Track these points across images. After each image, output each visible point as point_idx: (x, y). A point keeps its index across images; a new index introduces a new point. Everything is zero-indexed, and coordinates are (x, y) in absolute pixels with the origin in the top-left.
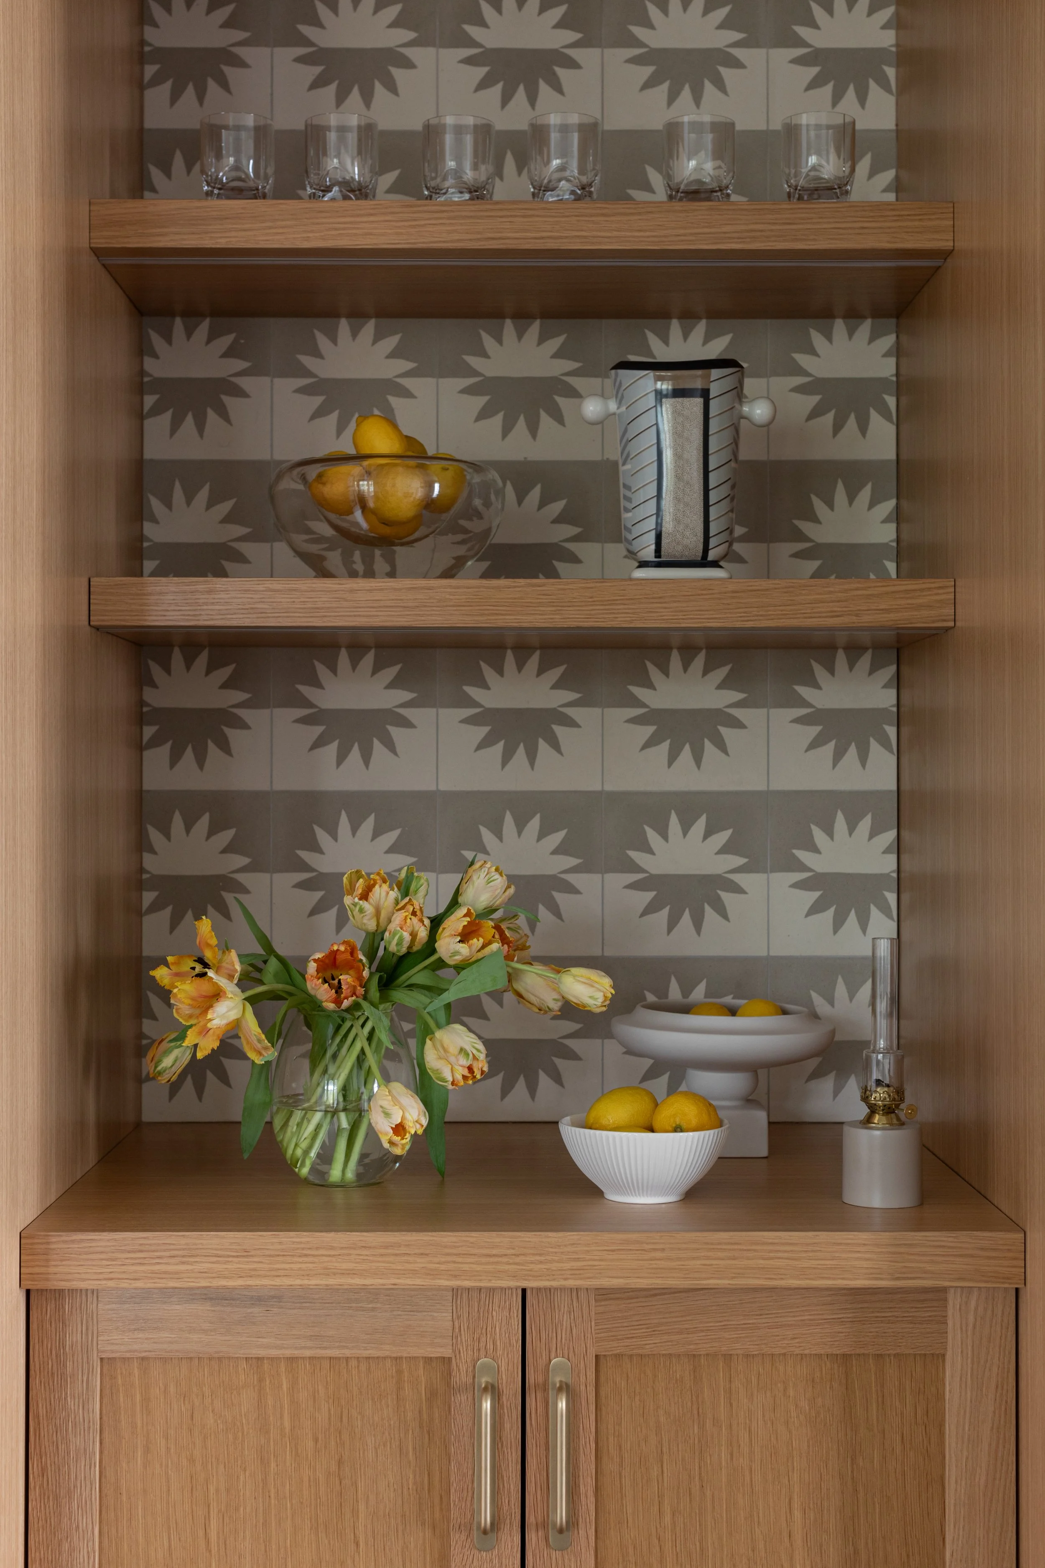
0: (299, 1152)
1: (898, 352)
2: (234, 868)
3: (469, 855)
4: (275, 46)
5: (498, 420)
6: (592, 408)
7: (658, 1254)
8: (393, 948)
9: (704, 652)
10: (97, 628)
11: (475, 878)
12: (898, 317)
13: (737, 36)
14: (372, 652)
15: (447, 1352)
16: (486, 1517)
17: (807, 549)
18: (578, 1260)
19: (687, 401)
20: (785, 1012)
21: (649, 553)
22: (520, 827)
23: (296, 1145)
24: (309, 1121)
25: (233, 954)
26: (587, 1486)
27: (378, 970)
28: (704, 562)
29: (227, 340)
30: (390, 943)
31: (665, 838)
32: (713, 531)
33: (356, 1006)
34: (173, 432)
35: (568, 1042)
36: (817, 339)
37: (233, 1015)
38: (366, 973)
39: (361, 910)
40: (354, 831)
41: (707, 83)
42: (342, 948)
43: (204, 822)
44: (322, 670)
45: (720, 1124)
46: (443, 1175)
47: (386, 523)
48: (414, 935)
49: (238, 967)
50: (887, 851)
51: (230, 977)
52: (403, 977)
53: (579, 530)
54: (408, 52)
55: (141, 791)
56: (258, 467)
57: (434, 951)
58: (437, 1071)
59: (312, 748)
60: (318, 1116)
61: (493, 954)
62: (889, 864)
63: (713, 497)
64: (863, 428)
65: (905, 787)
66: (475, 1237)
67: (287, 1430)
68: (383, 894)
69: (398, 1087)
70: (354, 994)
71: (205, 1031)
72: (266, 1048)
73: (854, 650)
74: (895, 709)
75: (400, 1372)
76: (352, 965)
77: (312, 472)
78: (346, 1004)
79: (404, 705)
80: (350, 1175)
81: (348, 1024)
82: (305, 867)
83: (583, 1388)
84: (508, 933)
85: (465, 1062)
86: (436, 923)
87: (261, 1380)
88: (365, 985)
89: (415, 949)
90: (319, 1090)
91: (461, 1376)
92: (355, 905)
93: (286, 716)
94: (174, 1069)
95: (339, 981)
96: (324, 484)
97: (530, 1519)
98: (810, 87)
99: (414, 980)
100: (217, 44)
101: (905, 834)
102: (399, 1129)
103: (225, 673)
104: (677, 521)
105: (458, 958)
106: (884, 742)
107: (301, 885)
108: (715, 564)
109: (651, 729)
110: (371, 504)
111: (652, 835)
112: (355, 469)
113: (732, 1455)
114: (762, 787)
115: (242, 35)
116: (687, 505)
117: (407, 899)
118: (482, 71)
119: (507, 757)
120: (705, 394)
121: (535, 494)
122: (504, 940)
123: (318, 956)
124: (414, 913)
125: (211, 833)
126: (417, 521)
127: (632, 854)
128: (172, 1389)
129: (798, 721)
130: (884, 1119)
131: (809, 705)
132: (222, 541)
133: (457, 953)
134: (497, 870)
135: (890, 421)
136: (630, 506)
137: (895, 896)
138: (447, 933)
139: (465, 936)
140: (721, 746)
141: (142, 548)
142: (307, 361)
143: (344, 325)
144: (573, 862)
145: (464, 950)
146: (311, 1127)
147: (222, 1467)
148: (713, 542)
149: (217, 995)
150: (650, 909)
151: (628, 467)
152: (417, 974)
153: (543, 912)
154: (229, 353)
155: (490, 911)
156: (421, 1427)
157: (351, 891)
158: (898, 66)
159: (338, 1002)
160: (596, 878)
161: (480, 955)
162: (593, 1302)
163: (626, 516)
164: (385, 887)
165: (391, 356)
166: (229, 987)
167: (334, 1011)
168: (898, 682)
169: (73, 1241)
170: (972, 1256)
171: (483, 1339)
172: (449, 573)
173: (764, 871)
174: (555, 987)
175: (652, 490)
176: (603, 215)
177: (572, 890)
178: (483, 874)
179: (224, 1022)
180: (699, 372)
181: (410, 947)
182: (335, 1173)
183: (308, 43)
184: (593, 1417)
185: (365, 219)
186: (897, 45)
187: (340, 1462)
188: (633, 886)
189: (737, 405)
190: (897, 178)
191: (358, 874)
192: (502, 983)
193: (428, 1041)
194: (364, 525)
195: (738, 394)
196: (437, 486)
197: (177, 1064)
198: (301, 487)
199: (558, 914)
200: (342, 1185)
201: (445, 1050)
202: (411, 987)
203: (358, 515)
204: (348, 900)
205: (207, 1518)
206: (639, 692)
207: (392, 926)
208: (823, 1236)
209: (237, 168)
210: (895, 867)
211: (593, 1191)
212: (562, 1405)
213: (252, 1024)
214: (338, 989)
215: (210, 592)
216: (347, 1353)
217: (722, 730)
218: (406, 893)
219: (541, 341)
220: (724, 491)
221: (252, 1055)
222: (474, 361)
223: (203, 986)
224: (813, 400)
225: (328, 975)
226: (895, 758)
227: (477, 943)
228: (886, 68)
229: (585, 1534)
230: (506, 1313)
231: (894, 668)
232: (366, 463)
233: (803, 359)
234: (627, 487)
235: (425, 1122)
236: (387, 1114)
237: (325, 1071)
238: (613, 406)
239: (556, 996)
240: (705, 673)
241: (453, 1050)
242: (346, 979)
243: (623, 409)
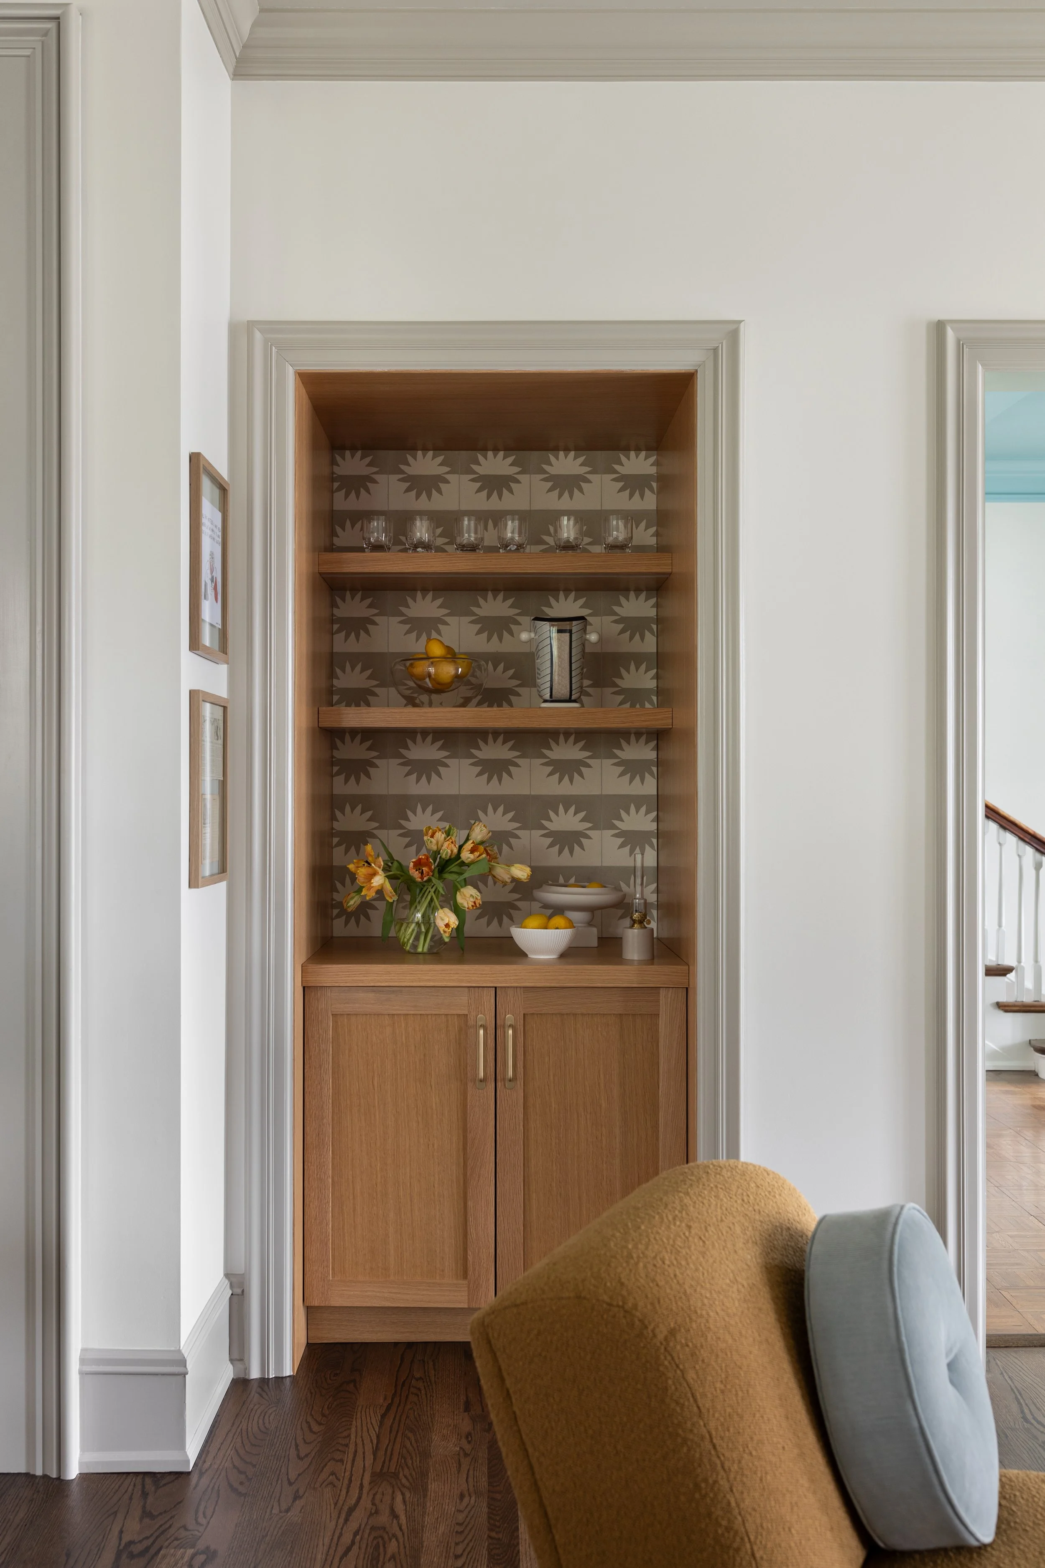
0: (406, 940)
1: (657, 605)
2: (373, 827)
3: (473, 822)
4: (390, 474)
5: (485, 635)
6: (524, 636)
7: (548, 974)
8: (444, 856)
9: (574, 735)
10: (321, 728)
11: (475, 829)
12: (657, 590)
13: (588, 469)
14: (431, 735)
15: (466, 1012)
16: (481, 1074)
17: (617, 691)
18: (517, 976)
19: (563, 634)
20: (605, 887)
21: (547, 697)
22: (495, 810)
23: (404, 937)
24: (409, 928)
25: (380, 859)
26: (520, 1064)
27: (437, 866)
28: (570, 700)
29: (369, 601)
30: (443, 854)
31: (557, 815)
32: (573, 688)
33: (429, 880)
34: (346, 640)
35: (516, 903)
36: (623, 600)
37: (381, 882)
38: (433, 867)
39: (431, 842)
40: (424, 811)
41: (575, 490)
42: (423, 857)
43: (359, 808)
44: (409, 742)
45: (574, 927)
46: (463, 950)
47: (439, 684)
48: (452, 851)
49: (382, 864)
50: (653, 821)
51: (380, 868)
52: (448, 869)
53: (520, 682)
54: (447, 476)
55: (332, 795)
56: (382, 655)
57: (460, 858)
58: (462, 904)
59: (405, 776)
60: (413, 925)
61: (483, 859)
62: (654, 826)
63: (574, 674)
64: (642, 638)
65: (659, 794)
66: (477, 967)
67: (404, 1042)
68: (440, 836)
69: (447, 910)
70: (428, 875)
71: (370, 888)
72: (393, 896)
73: (638, 734)
74: (656, 760)
75: (447, 1021)
76: (428, 864)
77: (408, 663)
78: (425, 879)
79: (445, 757)
80: (425, 950)
81: (425, 889)
82: (403, 827)
83: (519, 1027)
84: (489, 852)
85: (472, 900)
86: (461, 847)
87: (394, 1023)
88: (433, 871)
89: (452, 857)
90: (413, 916)
91: (471, 1022)
92: (428, 840)
93: (394, 762)
94: (354, 906)
95: (422, 870)
96: (414, 668)
97: (498, 1077)
98: (619, 491)
99: (452, 870)
100: (364, 474)
101: (660, 814)
102: (447, 925)
103: (369, 743)
104: (559, 684)
105: (469, 860)
106: (652, 774)
107: (400, 835)
108: (575, 701)
109: (551, 768)
110: (433, 676)
111: (552, 814)
112: (427, 663)
113: (576, 1053)
114: (598, 793)
115: (375, 469)
116: (563, 677)
117: (449, 837)
118: (479, 484)
119: (489, 780)
120: (570, 632)
121: (501, 667)
122: (488, 854)
123: (414, 860)
124: (452, 842)
125: (362, 812)
126: (452, 682)
127: (544, 822)
128: (360, 1027)
129: (614, 764)
130: (639, 926)
131: (619, 758)
132: (367, 687)
133: (469, 858)
134: (484, 826)
135: (654, 635)
136: (540, 677)
137: (656, 840)
138: (465, 850)
139: (472, 851)
140: (581, 775)
141: (332, 691)
142: (403, 609)
143: (419, 594)
144: (518, 825)
145: (472, 856)
146: (410, 930)
147: (379, 1057)
148: (573, 692)
149: (375, 874)
150: (551, 845)
151: (539, 661)
152: (453, 868)
153: (505, 847)
154: (370, 606)
155: (482, 843)
156: (456, 1042)
157: (427, 835)
158: (657, 482)
159: (422, 878)
160: (528, 832)
161: (478, 859)
162: (522, 993)
163: (538, 681)
164: (440, 833)
165: (439, 607)
166: (380, 871)
167: (420, 883)
168: (657, 748)
169: (322, 968)
170: (668, 975)
171: (480, 1007)
172: (463, 705)
173: (600, 829)
174: (508, 872)
175: (549, 671)
176: (528, 558)
177: (517, 837)
178: (479, 828)
179: (377, 884)
180: (568, 623)
181: (450, 856)
182: (420, 950)
183: (403, 472)
184: (523, 1038)
185: (431, 560)
186: (657, 473)
187: (425, 1055)
188: (543, 836)
189: (584, 635)
190: (657, 530)
191: (429, 828)
192: (487, 870)
193: (458, 893)
194: (430, 685)
195: (584, 630)
196: (460, 670)
197: (355, 904)
198: (404, 668)
199: (511, 847)
200: (422, 953)
201: (465, 896)
202: (451, 872)
203: (427, 680)
204: (425, 838)
205: (373, 1077)
206: (546, 752)
207: (443, 848)
208: (611, 967)
209: (378, 537)
210: (656, 828)
211: (524, 955)
212: (510, 1032)
213: (388, 886)
214: (422, 873)
215: (368, 713)
216: (427, 1012)
217: (582, 768)
218: (448, 835)
219: (504, 600)
220: (578, 671)
221: (388, 898)
222: (475, 609)
223: (370, 871)
224: (621, 626)
225: (418, 868)
226: (656, 780)
227: (477, 854)
228: (652, 483)
229: (520, 1083)
230: (489, 997)
231: (655, 742)
232: (432, 660)
233: (616, 609)
234: (539, 670)
235: (457, 923)
236: (442, 920)
237: (416, 907)
238: (533, 635)
239: (509, 877)
240: (574, 744)
241: (468, 895)
242: (425, 869)
243: (537, 637)
